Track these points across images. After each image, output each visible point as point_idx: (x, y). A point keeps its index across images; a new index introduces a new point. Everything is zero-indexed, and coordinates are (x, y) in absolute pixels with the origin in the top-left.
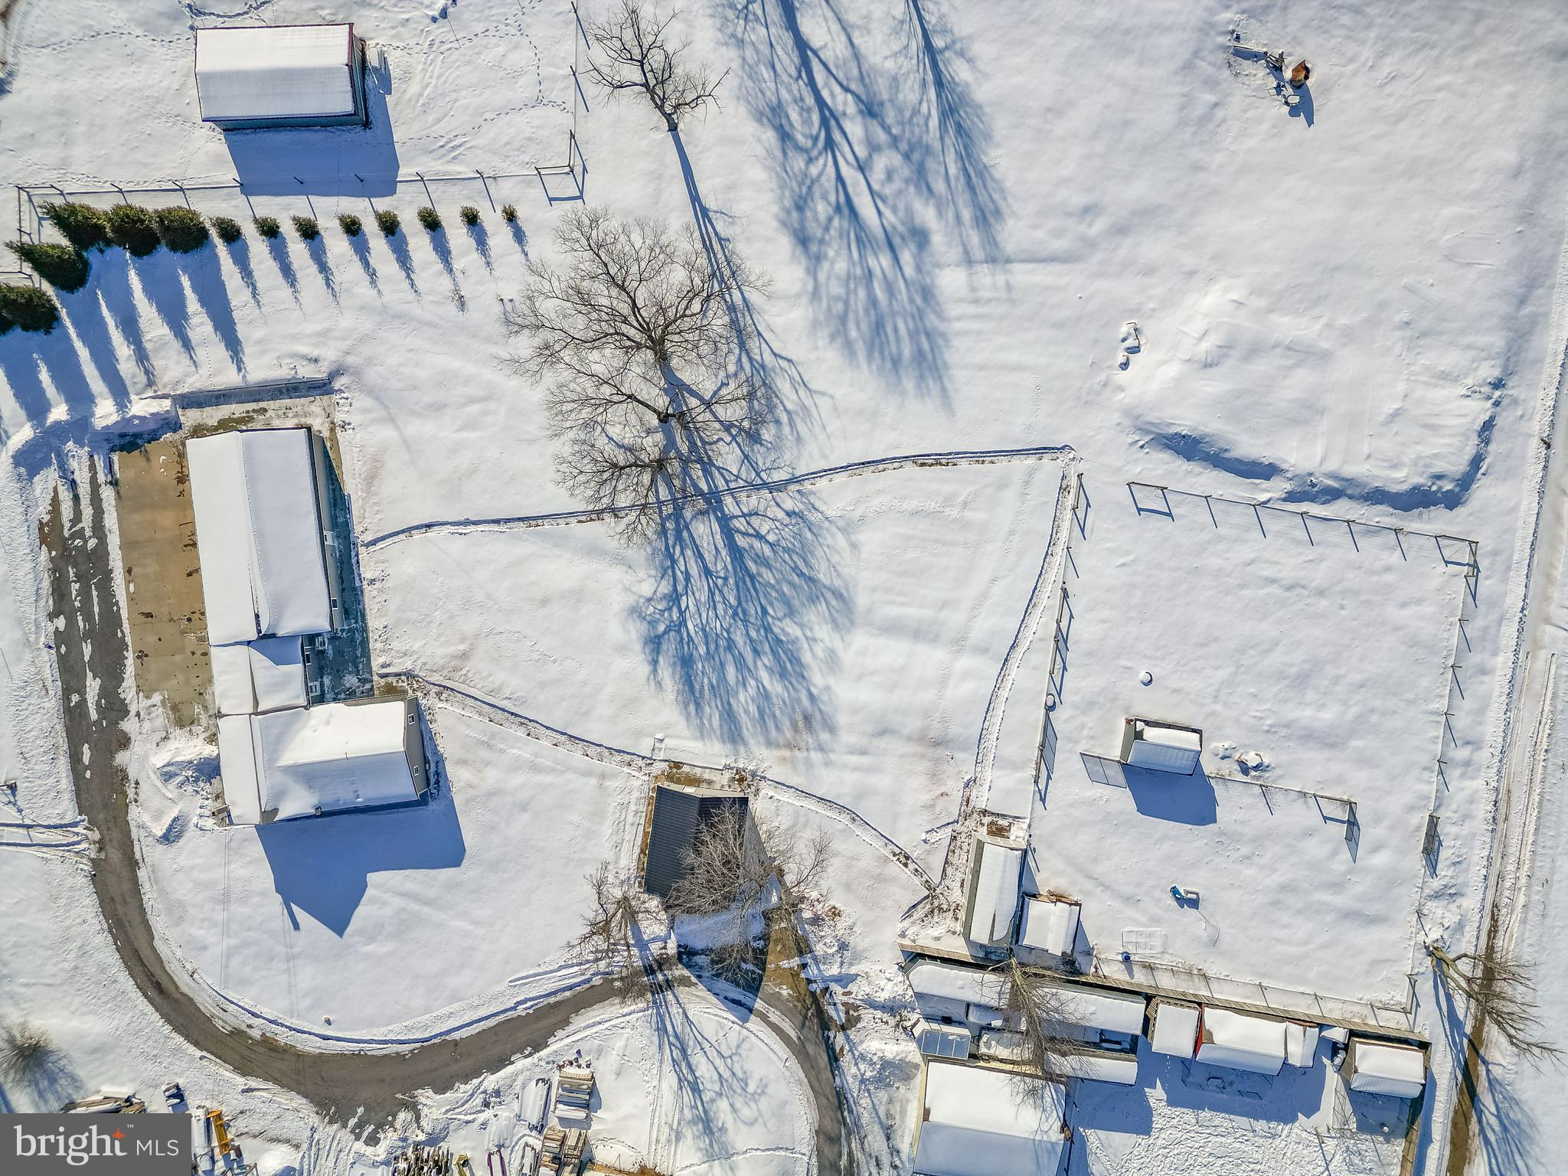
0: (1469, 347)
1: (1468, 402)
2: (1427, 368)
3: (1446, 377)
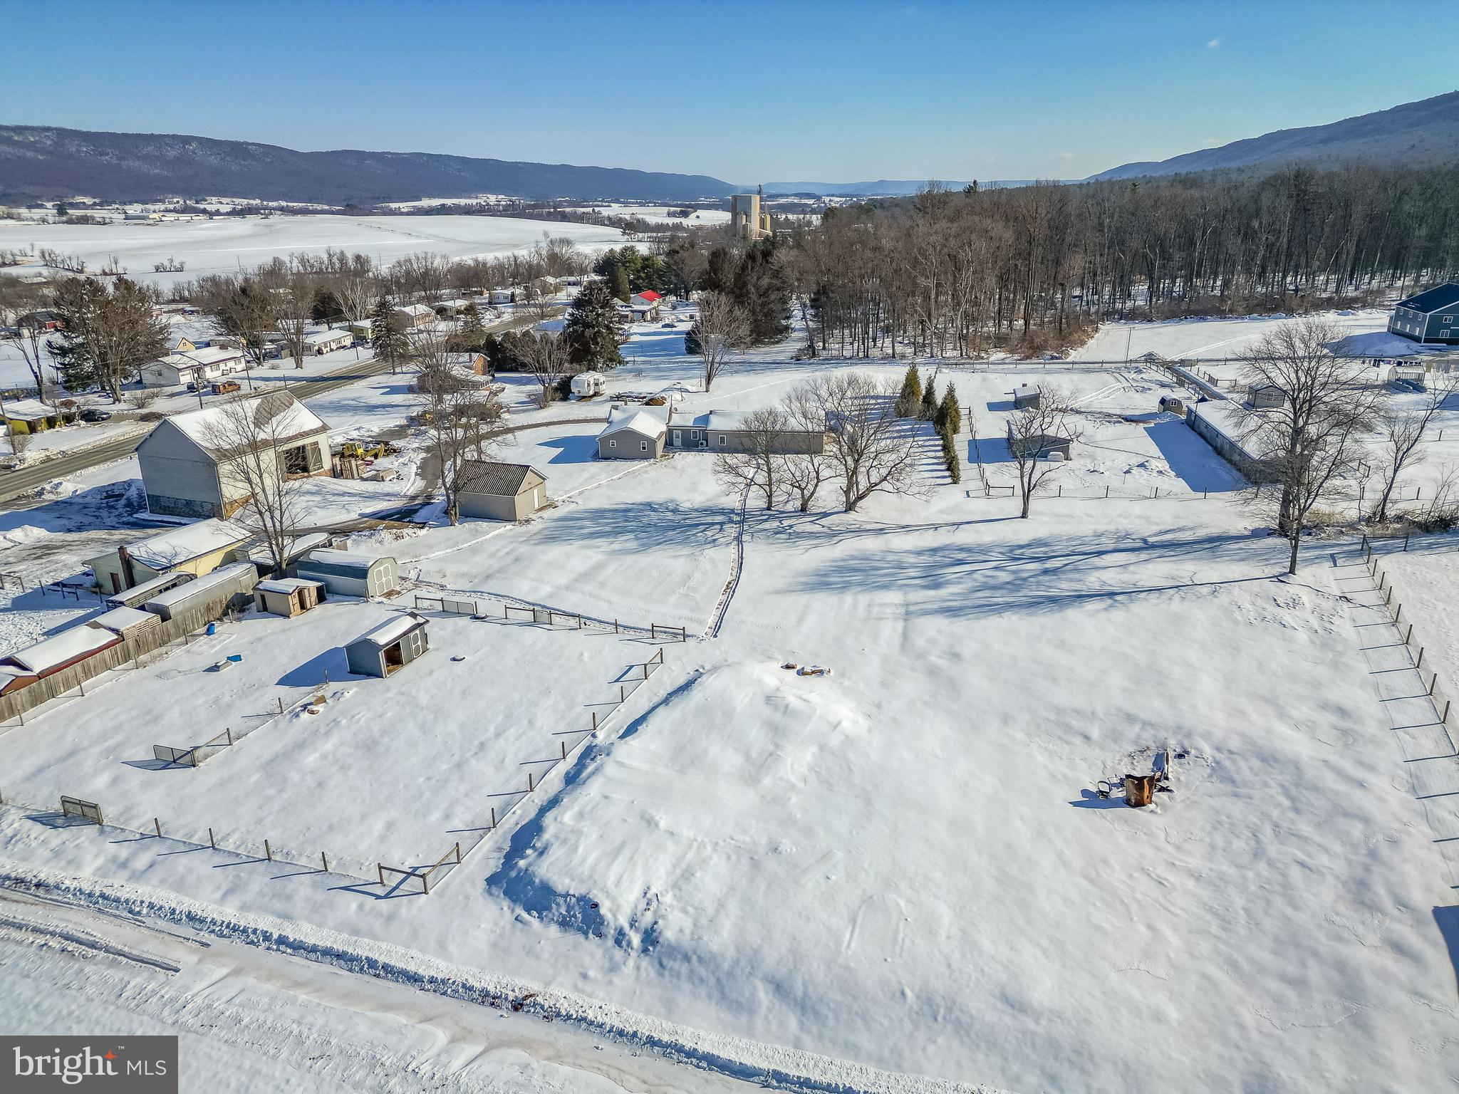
0: (721, 905)
1: (637, 892)
2: (704, 862)
3: (683, 877)
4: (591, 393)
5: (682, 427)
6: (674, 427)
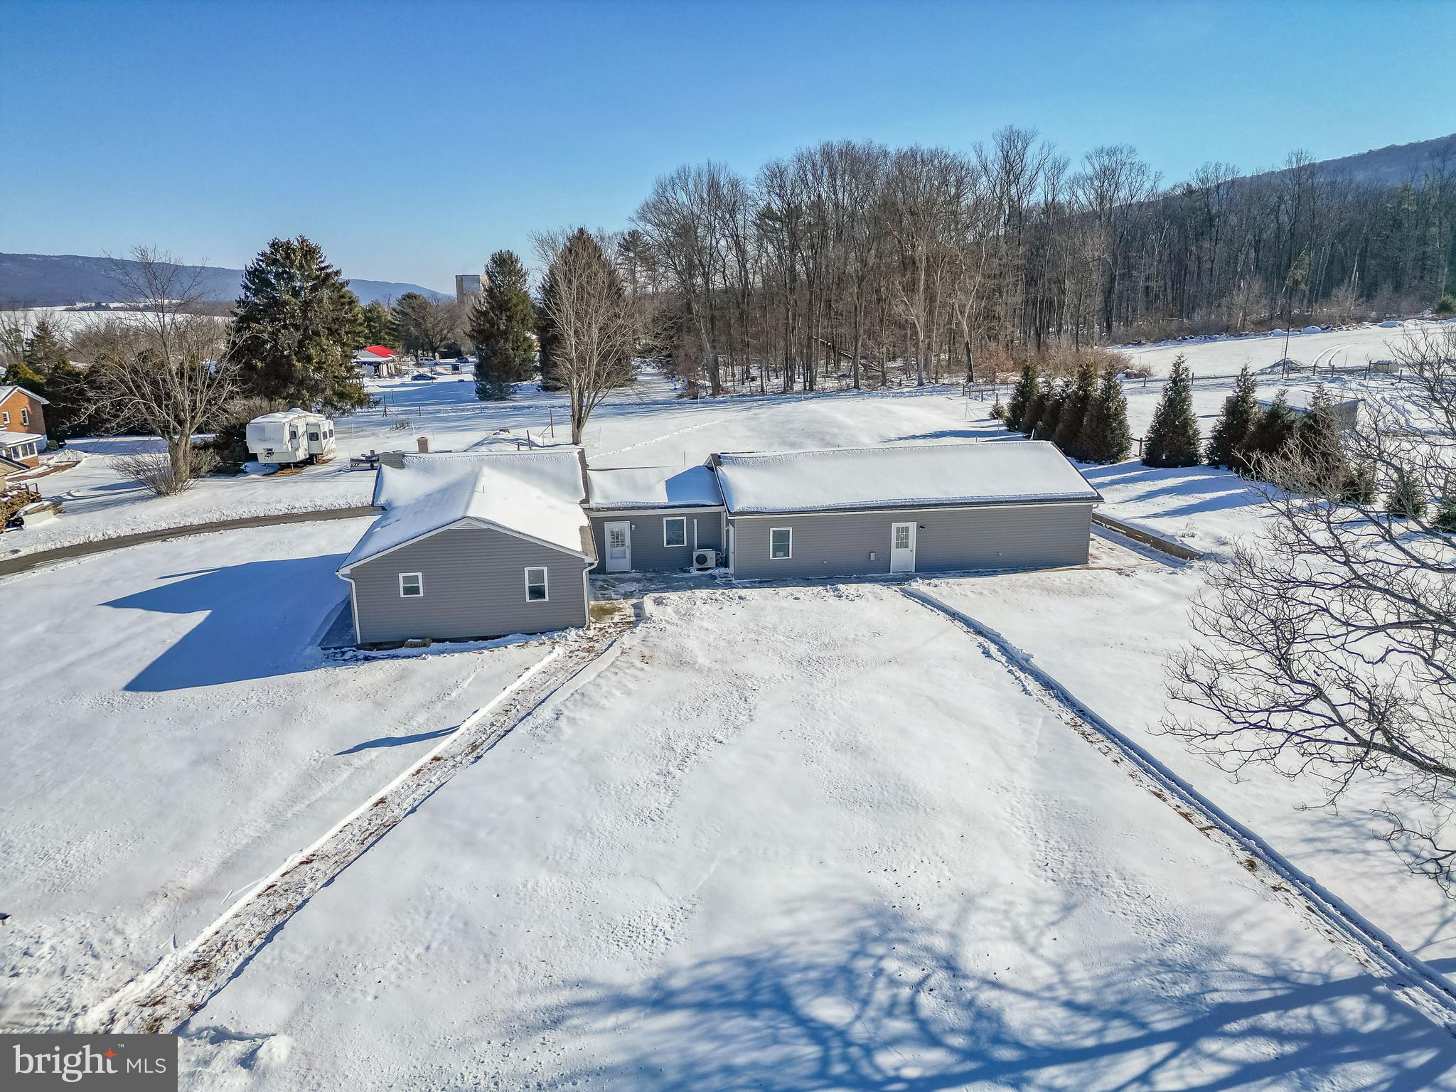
4: (301, 455)
5: (632, 508)
6: (609, 509)
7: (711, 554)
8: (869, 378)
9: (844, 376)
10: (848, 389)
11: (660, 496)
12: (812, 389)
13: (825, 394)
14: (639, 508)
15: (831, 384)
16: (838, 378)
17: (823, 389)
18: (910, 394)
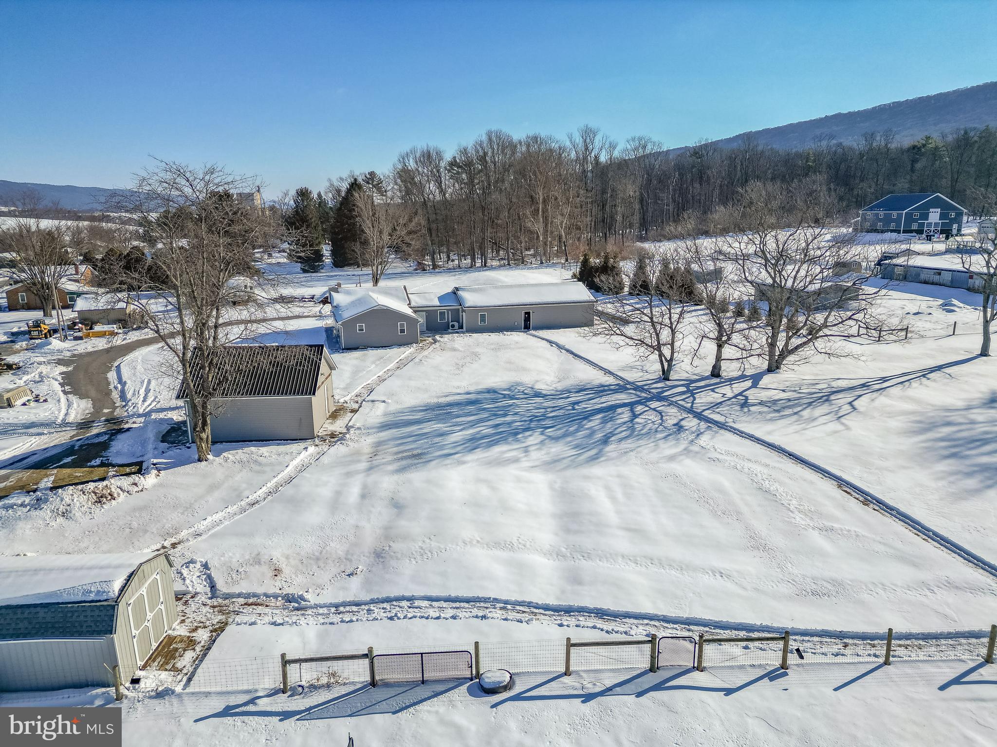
5: (427, 307)
6: (418, 307)
7: (456, 324)
8: (515, 260)
9: (502, 259)
10: (504, 265)
11: (437, 302)
12: (485, 266)
13: (492, 268)
14: (429, 307)
15: (495, 263)
16: (499, 260)
17: (492, 266)
18: (536, 268)
